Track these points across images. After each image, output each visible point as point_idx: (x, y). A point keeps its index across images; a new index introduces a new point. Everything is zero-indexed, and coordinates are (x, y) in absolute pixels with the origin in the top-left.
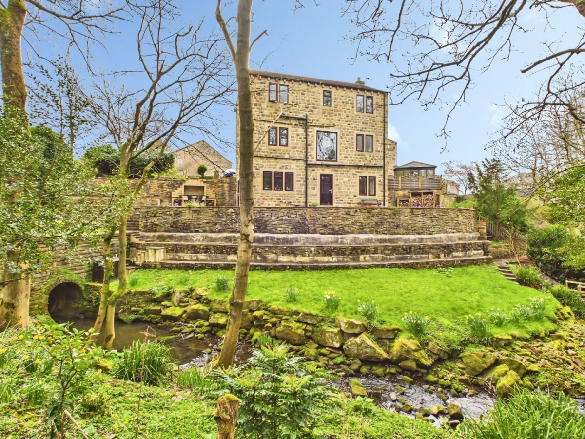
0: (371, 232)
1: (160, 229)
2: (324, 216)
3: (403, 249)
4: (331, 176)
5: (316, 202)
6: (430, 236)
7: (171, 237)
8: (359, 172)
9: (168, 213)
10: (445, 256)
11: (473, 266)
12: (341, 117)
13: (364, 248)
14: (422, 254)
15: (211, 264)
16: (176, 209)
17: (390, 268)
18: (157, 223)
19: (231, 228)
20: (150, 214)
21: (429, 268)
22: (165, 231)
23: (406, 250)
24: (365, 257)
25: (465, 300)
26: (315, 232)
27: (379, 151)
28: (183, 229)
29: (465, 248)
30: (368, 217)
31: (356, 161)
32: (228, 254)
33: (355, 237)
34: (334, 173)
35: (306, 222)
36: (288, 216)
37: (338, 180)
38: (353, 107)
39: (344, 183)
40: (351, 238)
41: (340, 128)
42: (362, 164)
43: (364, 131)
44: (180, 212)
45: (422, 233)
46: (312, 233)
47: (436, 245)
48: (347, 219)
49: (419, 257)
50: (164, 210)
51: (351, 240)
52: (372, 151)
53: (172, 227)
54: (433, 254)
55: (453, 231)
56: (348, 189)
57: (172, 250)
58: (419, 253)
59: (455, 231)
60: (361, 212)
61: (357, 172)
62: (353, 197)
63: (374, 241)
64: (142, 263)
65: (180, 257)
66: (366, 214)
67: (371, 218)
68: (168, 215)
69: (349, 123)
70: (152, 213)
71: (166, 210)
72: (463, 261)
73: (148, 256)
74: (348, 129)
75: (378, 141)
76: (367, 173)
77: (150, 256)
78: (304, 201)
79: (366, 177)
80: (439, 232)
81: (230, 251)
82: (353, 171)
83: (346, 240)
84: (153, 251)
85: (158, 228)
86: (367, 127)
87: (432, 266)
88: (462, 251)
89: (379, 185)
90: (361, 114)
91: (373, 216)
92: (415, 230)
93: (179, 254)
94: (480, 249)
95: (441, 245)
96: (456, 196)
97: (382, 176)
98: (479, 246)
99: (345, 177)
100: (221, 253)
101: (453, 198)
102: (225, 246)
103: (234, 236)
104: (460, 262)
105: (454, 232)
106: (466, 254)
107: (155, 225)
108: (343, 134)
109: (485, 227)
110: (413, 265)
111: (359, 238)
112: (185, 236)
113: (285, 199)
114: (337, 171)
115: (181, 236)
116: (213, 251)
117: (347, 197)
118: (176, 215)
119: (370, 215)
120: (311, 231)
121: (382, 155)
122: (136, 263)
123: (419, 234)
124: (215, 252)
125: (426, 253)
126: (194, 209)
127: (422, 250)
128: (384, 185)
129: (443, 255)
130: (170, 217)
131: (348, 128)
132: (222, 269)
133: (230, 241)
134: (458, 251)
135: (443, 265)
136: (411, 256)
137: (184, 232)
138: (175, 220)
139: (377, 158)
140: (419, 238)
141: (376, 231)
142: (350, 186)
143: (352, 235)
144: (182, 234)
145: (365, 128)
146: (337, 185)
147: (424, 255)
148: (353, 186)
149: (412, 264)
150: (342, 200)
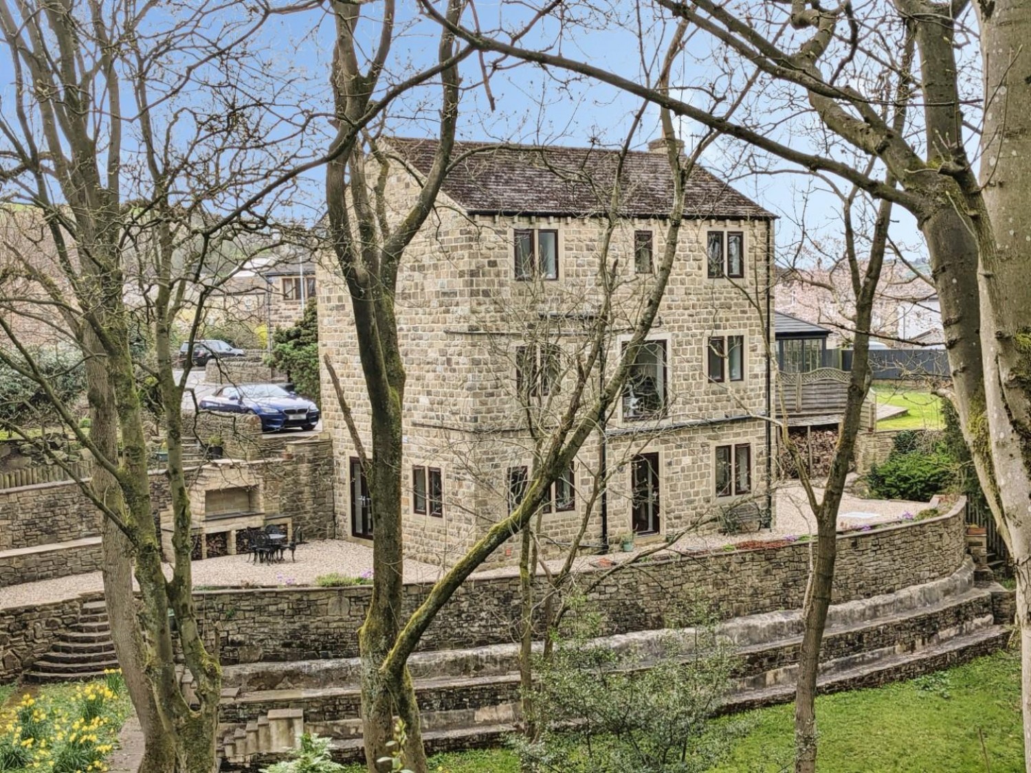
0: (774, 607)
1: (250, 653)
2: (677, 581)
3: (847, 642)
4: (654, 457)
5: (623, 529)
6: (890, 598)
7: (293, 676)
8: (716, 438)
9: (272, 608)
10: (923, 643)
11: (980, 659)
12: (674, 297)
13: (773, 653)
14: (883, 646)
15: (447, 739)
16: (298, 596)
17: (831, 693)
18: (240, 637)
19: (459, 635)
20: (211, 614)
21: (901, 679)
22: (266, 659)
23: (853, 644)
24: (776, 674)
25: (1000, 756)
26: (659, 624)
27: (756, 376)
28: (324, 648)
29: (960, 615)
30: (767, 572)
31: (707, 409)
32: (477, 706)
33: (749, 627)
34: (661, 449)
35: (640, 603)
36: (600, 593)
37: (670, 464)
38: (700, 268)
39: (683, 470)
40: (741, 631)
41: (671, 329)
42: (719, 416)
43: (725, 328)
44: (310, 603)
45: (874, 593)
46: (653, 628)
47: (906, 621)
48: (724, 583)
49: (877, 655)
50: (259, 602)
51: (741, 635)
52: (742, 379)
53: (285, 645)
54: (903, 642)
55: (932, 575)
56: (692, 485)
57: (322, 712)
58: (876, 647)
59: (936, 574)
60: (753, 560)
61: (709, 438)
62: (702, 502)
63: (786, 629)
64: (248, 758)
65: (345, 728)
66: (763, 564)
67: (774, 572)
68: (271, 614)
69: (691, 311)
70: (221, 611)
71: (266, 601)
72: (961, 652)
73: (268, 739)
74: (689, 329)
75: (754, 350)
76: (731, 438)
77: (274, 738)
78: (600, 531)
79: (729, 447)
80: (905, 585)
81: (482, 697)
82: (701, 437)
83: (731, 637)
84: (284, 725)
85: (241, 653)
86: (730, 315)
87: (904, 674)
88: (954, 625)
89: (758, 463)
90: (718, 283)
91: (778, 566)
92: (861, 587)
93: (342, 722)
94: (987, 613)
95: (916, 618)
96: (895, 435)
97: (764, 441)
98: (985, 605)
99: (684, 455)
100: (457, 707)
101: (889, 440)
102: (467, 689)
103: (476, 657)
104: (955, 654)
105: (933, 578)
106: (961, 629)
107: (233, 643)
108: (680, 344)
109: (984, 541)
110: (871, 678)
111: (756, 627)
112: (340, 669)
113: (556, 534)
114: (667, 442)
115: (327, 670)
116: (436, 705)
117: (690, 506)
118: (297, 611)
119: (770, 567)
120: (650, 624)
121: (764, 385)
122: (232, 761)
123: (868, 596)
124: (443, 706)
125: (889, 644)
126: (355, 593)
127: (882, 638)
128: (769, 460)
129: (920, 641)
130: (279, 620)
131: (691, 324)
132: (476, 748)
133: (466, 671)
134: (947, 627)
135: (927, 667)
136: (863, 656)
137: (326, 657)
138: (297, 626)
139: (753, 394)
140: (871, 608)
141: (785, 602)
142: (695, 477)
143: (739, 621)
144: (328, 664)
145: (727, 320)
146: (667, 479)
147: (886, 649)
148: (702, 476)
149: (871, 676)
150: (679, 517)
